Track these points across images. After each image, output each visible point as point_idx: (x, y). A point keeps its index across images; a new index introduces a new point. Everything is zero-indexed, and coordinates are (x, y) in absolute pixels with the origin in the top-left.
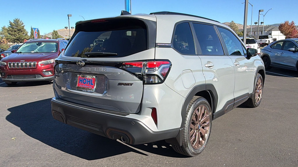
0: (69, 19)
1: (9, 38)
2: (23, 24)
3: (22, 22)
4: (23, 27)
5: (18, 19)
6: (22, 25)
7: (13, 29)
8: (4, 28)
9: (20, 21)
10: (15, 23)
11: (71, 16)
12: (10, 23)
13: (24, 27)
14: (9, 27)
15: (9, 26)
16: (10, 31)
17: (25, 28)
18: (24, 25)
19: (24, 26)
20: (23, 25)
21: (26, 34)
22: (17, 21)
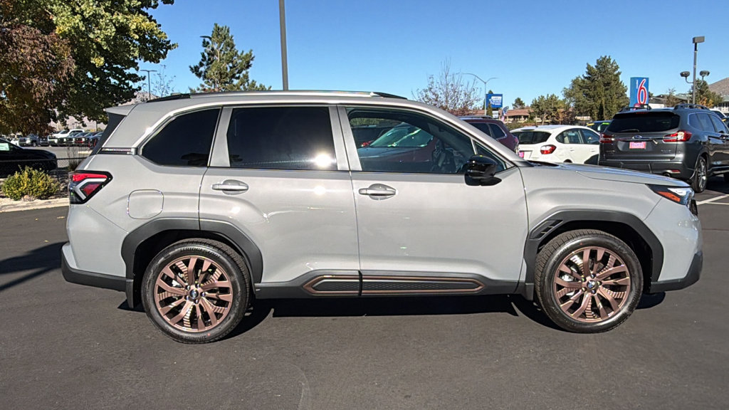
0: (696, 49)
1: (582, 106)
2: (617, 68)
3: (615, 63)
4: (617, 75)
5: (607, 57)
6: (614, 71)
7: (593, 83)
8: (575, 82)
9: (612, 61)
10: (599, 69)
11: (702, 39)
12: (589, 68)
13: (620, 76)
14: (586, 78)
15: (586, 75)
16: (587, 87)
17: (621, 78)
18: (619, 70)
19: (619, 73)
20: (616, 73)
21: (622, 95)
22: (603, 63)
